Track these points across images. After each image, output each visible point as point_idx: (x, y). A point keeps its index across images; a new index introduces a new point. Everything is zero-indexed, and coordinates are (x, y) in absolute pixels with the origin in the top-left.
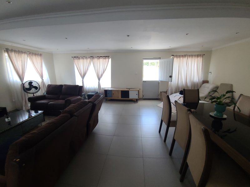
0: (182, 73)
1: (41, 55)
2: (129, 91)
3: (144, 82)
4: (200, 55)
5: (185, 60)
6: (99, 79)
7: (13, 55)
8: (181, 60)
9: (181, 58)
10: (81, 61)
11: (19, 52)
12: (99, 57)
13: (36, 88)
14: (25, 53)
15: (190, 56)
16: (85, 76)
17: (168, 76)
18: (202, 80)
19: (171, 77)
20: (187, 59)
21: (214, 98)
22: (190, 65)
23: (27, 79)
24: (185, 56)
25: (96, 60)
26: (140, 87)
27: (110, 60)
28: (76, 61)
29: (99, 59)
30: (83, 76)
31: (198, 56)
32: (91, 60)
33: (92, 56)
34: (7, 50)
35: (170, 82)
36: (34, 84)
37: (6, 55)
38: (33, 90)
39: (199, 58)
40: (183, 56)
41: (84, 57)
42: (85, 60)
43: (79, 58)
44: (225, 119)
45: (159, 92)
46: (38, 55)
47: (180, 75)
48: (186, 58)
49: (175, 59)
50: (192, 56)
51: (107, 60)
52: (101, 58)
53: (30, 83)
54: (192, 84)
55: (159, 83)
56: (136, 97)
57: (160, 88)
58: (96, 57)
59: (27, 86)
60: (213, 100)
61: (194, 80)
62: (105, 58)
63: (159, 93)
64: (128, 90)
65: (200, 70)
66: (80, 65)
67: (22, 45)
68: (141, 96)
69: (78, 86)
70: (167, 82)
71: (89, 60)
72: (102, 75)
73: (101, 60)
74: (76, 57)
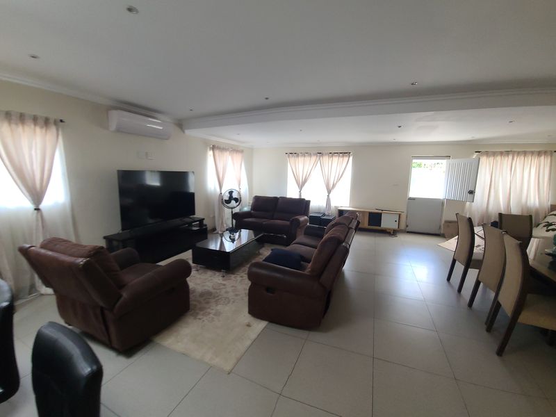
0: (498, 186)
1: (242, 152)
2: (381, 214)
3: (410, 199)
4: (545, 153)
5: (507, 161)
6: (329, 192)
7: (217, 152)
8: (497, 162)
9: (499, 158)
10: (301, 159)
11: (223, 148)
12: (332, 154)
13: (236, 200)
14: (227, 150)
15: (519, 153)
17: (466, 191)
18: (549, 204)
19: (472, 192)
20: (513, 159)
21: (551, 225)
22: (518, 170)
24: (508, 153)
25: (326, 159)
26: (402, 208)
27: (351, 158)
28: (292, 160)
29: (332, 157)
30: (301, 186)
31: (539, 154)
32: (318, 158)
33: (320, 152)
34: (214, 148)
35: (468, 203)
36: (234, 195)
37: (210, 153)
38: (233, 203)
39: (543, 157)
40: (501, 153)
41: (306, 153)
42: (307, 159)
43: (298, 156)
45: (441, 220)
46: (239, 151)
47: (492, 191)
48: (510, 157)
49: (484, 160)
50: (525, 153)
51: (346, 159)
52: (336, 156)
53: (231, 193)
54: (522, 210)
55: (443, 203)
56: (395, 226)
57: (444, 212)
58: (326, 154)
59: (226, 197)
60: (550, 228)
61: (528, 203)
62: (343, 157)
63: (443, 222)
64: (380, 211)
65: (544, 183)
66: (302, 166)
67: (234, 140)
68: (403, 226)
69: (304, 199)
70: (462, 203)
71: (314, 158)
72: (334, 186)
73: (335, 159)
74: (294, 154)
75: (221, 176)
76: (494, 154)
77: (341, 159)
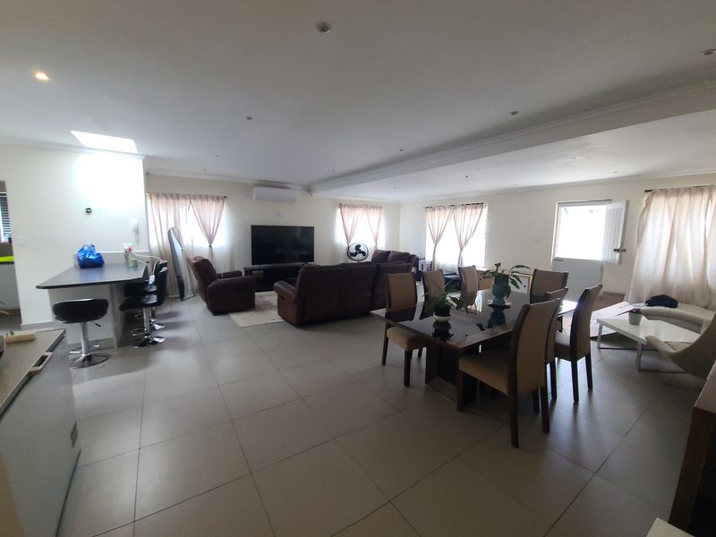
0: (684, 242)
1: (380, 207)
3: (557, 259)
5: (700, 201)
6: (461, 250)
7: (346, 210)
8: (682, 205)
10: (437, 213)
11: (353, 206)
12: (464, 206)
13: (364, 254)
14: (361, 207)
16: (440, 241)
19: (618, 251)
20: (709, 198)
23: (354, 242)
25: (459, 211)
27: (485, 210)
28: (429, 214)
29: (465, 208)
30: (436, 241)
32: (452, 211)
33: (454, 204)
34: (341, 206)
36: (362, 249)
37: (338, 211)
38: (360, 256)
41: (441, 207)
42: (442, 212)
43: (434, 210)
44: (508, 307)
46: (377, 208)
48: (706, 195)
51: (479, 210)
52: (468, 208)
53: (358, 247)
58: (459, 206)
59: (353, 250)
62: (476, 208)
66: (437, 220)
71: (448, 211)
72: (466, 242)
73: (468, 211)
74: (430, 208)
75: (349, 233)
76: (678, 192)
77: (474, 211)
